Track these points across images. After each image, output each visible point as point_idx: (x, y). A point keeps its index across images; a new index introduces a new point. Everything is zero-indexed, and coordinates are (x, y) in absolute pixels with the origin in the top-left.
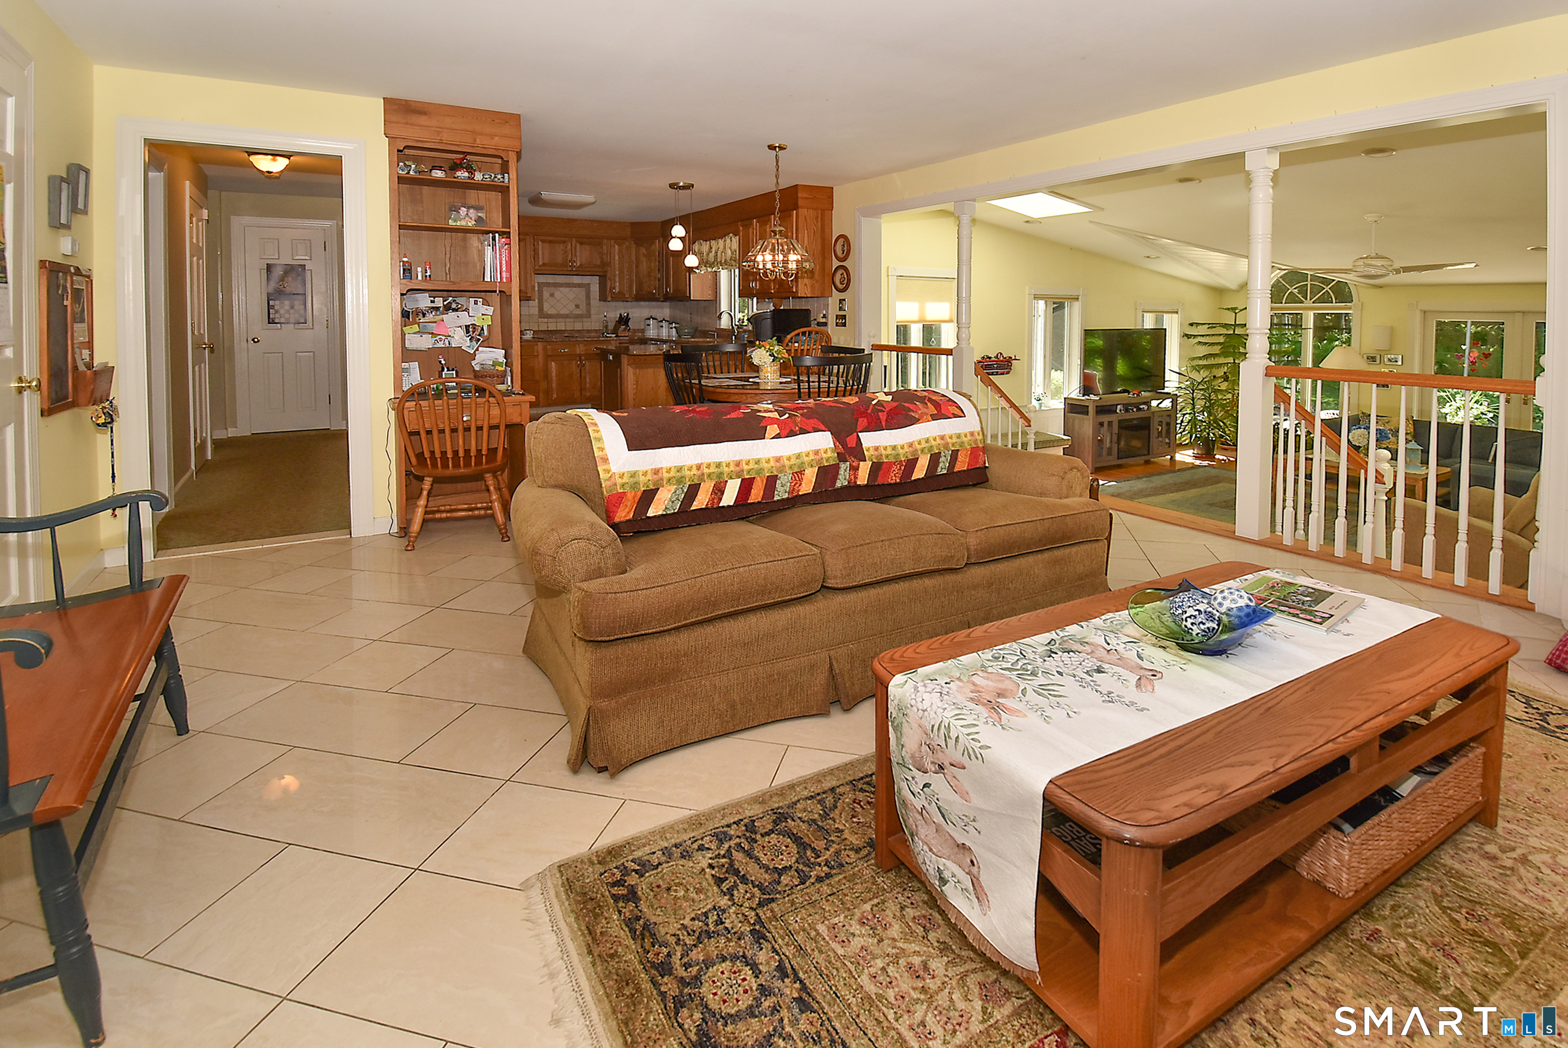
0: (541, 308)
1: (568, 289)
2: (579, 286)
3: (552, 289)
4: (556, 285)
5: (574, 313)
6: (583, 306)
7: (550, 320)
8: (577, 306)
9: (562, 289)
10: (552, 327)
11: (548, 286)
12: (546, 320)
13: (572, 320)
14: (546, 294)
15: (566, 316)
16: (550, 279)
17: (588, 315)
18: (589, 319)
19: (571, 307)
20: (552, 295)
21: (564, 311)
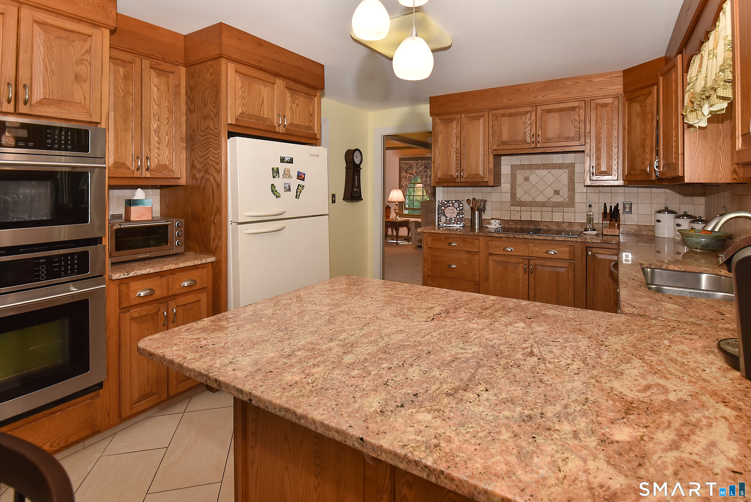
0: (513, 194)
1: (545, 172)
2: (560, 166)
3: (527, 172)
4: (531, 167)
5: (552, 200)
6: (565, 192)
7: (523, 208)
8: (557, 192)
9: (538, 171)
10: (526, 217)
11: (522, 169)
12: (518, 208)
13: (550, 209)
14: (520, 178)
15: (543, 204)
16: (525, 160)
17: (571, 203)
18: (572, 209)
19: (550, 192)
20: (527, 179)
21: (540, 199)
